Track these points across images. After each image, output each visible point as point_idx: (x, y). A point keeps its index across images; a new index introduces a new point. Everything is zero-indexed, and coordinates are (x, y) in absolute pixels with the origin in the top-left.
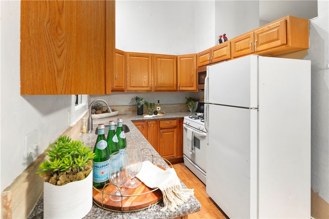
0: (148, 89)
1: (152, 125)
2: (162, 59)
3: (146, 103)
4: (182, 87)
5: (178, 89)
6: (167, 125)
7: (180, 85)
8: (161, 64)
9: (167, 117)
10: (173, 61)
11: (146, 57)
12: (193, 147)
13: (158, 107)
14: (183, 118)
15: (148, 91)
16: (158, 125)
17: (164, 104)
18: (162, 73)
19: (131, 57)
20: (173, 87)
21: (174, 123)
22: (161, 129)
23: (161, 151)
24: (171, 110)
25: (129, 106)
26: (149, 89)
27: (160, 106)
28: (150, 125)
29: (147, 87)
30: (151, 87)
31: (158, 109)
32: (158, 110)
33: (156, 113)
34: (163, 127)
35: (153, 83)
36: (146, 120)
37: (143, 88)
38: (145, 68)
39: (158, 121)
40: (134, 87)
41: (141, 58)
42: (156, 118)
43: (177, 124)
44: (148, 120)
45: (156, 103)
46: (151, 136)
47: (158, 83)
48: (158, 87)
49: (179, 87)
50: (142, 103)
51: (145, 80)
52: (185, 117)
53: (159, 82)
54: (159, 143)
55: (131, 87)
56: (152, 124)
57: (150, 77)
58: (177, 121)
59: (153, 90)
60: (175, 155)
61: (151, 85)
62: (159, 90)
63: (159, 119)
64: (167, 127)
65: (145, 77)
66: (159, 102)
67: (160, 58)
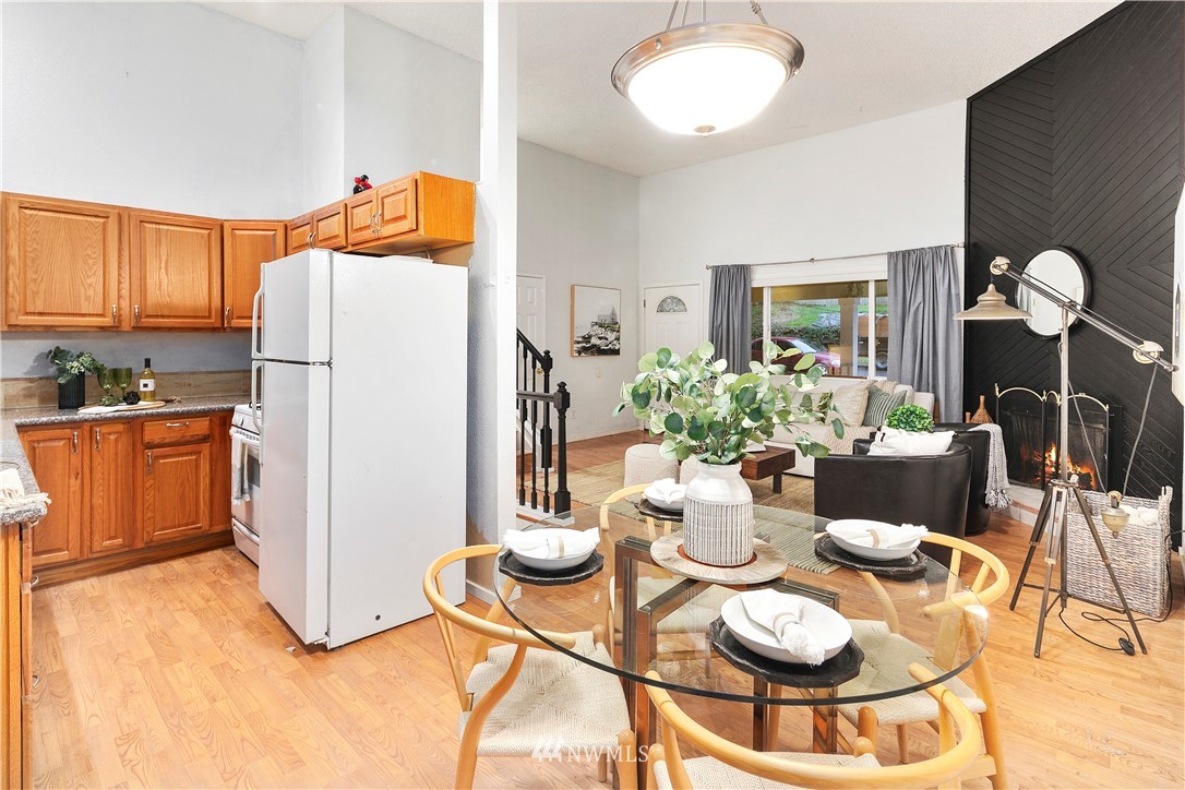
0: (103, 322)
1: (112, 437)
2: (161, 227)
3: (98, 370)
4: (238, 318)
5: (226, 325)
6: (172, 435)
7: (230, 311)
8: (159, 242)
9: (173, 410)
10: (206, 236)
11: (94, 215)
12: (246, 486)
13: (143, 382)
14: (232, 411)
15: (102, 328)
16: (138, 436)
17: (183, 373)
18: (163, 271)
19: (26, 211)
20: (209, 317)
21: (201, 427)
22: (150, 446)
23: (150, 514)
24: (210, 392)
25: (27, 379)
26: (107, 321)
27: (152, 375)
28: (103, 435)
29: (102, 315)
30: (118, 317)
32: (145, 389)
33: (133, 398)
34: (157, 441)
35: (125, 304)
36: (86, 421)
37: (80, 319)
38: (89, 251)
39: (134, 424)
40: (41, 314)
41: (74, 217)
42: (128, 413)
43: (211, 428)
44: (94, 420)
45: (138, 366)
46: (106, 472)
47: (148, 304)
48: (147, 316)
49: (231, 317)
50: (75, 367)
51: (91, 292)
52: (239, 407)
53: (152, 301)
54: (139, 491)
55: (28, 314)
56: (110, 434)
57: (113, 284)
58: (211, 421)
59: (126, 326)
60: (204, 523)
61: (119, 309)
62: (151, 325)
63: (138, 416)
64: (173, 440)
65: (89, 281)
66: (148, 363)
67: (156, 223)
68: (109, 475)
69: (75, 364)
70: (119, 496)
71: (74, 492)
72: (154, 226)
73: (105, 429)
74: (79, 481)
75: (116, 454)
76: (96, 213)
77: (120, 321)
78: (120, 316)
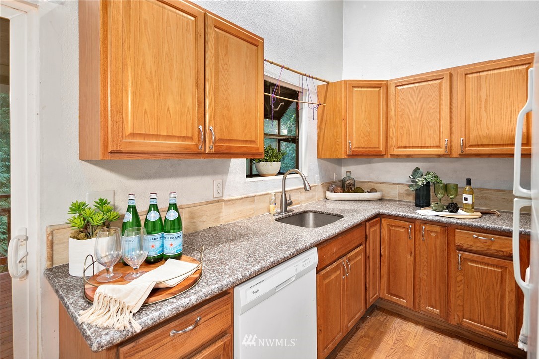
0: (439, 151)
1: (433, 234)
2: (482, 74)
6: (478, 245)
8: (480, 87)
9: (478, 224)
10: (524, 72)
11: (435, 80)
13: (464, 196)
15: (439, 156)
16: (451, 239)
18: (483, 109)
19: (399, 88)
21: (505, 244)
22: (460, 249)
25: (407, 185)
26: (442, 151)
27: (472, 192)
28: (426, 231)
29: (438, 147)
30: (450, 147)
31: (466, 199)
32: (464, 202)
33: (453, 208)
34: (465, 246)
35: (454, 137)
36: (416, 218)
37: (426, 150)
38: (431, 105)
39: (448, 228)
40: (405, 147)
41: (423, 84)
45: (462, 184)
46: (429, 258)
47: (471, 135)
48: (471, 146)
50: (421, 181)
51: (431, 132)
53: (473, 134)
54: (453, 281)
55: (399, 148)
56: (432, 232)
57: (446, 124)
59: (454, 154)
61: (450, 142)
62: (472, 153)
64: (479, 249)
65: (430, 124)
66: (468, 182)
67: (477, 73)
68: (431, 260)
69: (422, 179)
70: (438, 279)
71: (410, 265)
72: (476, 75)
73: (429, 228)
74: (413, 258)
75: (436, 247)
76: (435, 78)
77: (450, 150)
78: (451, 146)
